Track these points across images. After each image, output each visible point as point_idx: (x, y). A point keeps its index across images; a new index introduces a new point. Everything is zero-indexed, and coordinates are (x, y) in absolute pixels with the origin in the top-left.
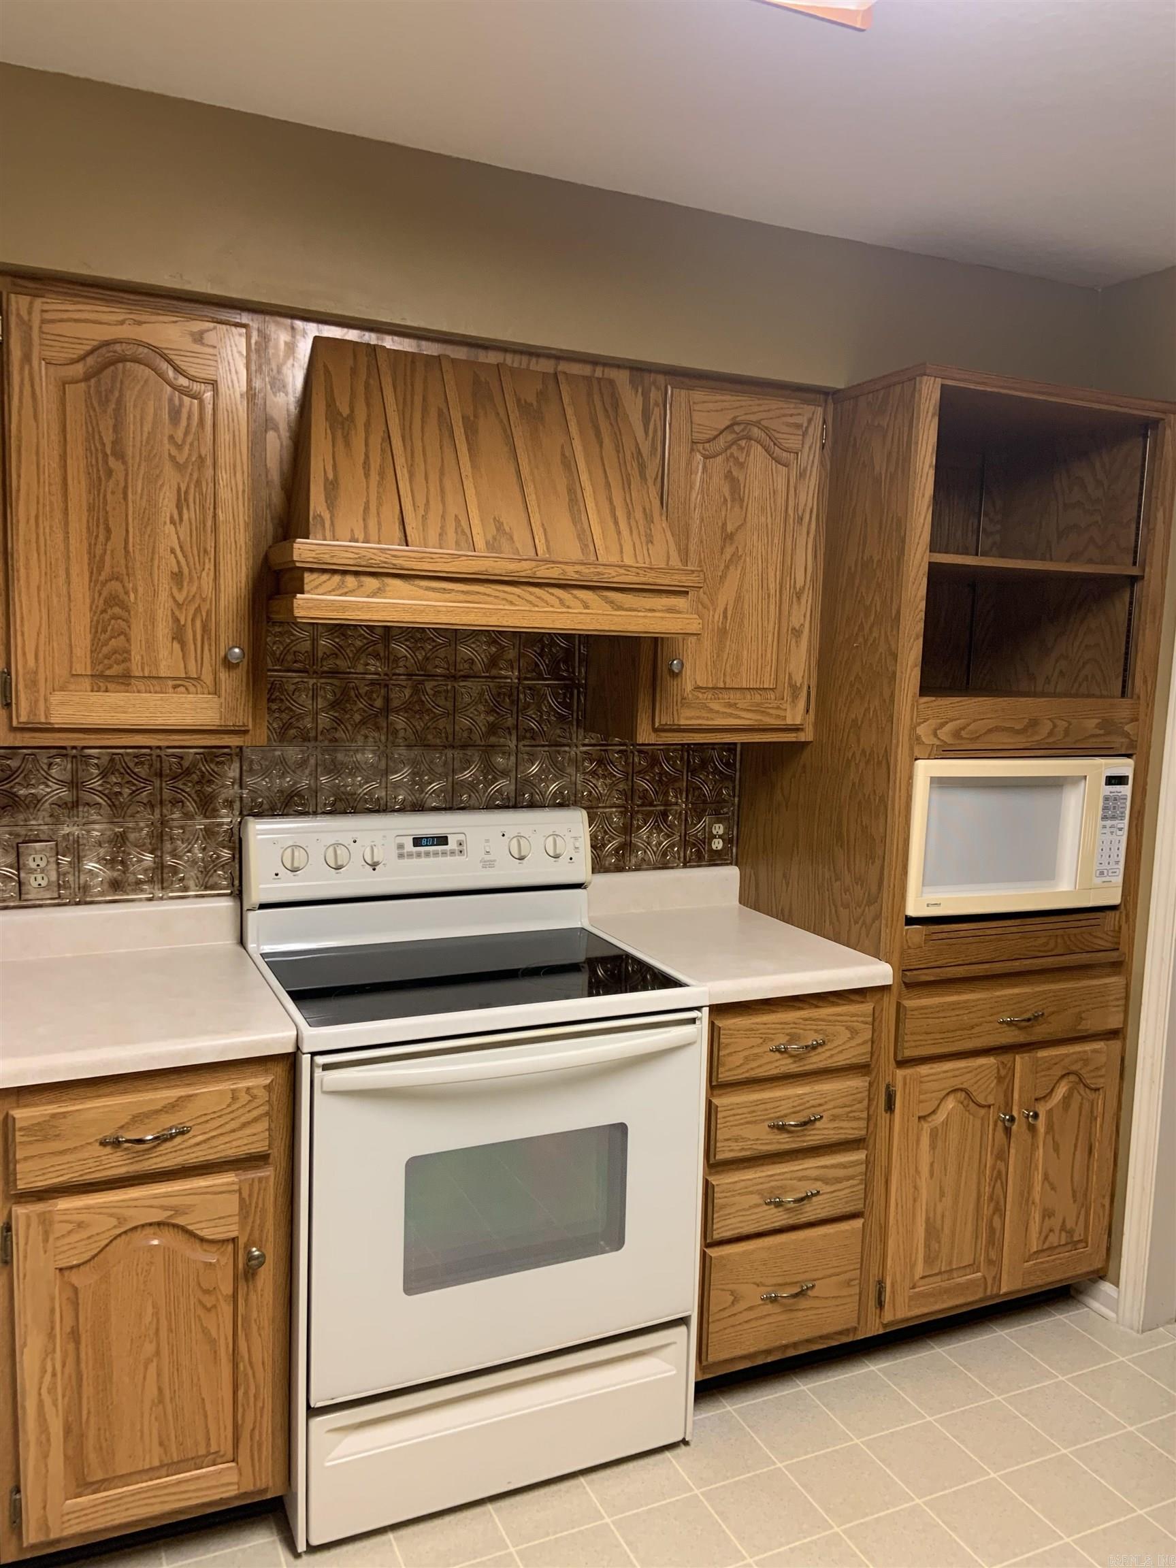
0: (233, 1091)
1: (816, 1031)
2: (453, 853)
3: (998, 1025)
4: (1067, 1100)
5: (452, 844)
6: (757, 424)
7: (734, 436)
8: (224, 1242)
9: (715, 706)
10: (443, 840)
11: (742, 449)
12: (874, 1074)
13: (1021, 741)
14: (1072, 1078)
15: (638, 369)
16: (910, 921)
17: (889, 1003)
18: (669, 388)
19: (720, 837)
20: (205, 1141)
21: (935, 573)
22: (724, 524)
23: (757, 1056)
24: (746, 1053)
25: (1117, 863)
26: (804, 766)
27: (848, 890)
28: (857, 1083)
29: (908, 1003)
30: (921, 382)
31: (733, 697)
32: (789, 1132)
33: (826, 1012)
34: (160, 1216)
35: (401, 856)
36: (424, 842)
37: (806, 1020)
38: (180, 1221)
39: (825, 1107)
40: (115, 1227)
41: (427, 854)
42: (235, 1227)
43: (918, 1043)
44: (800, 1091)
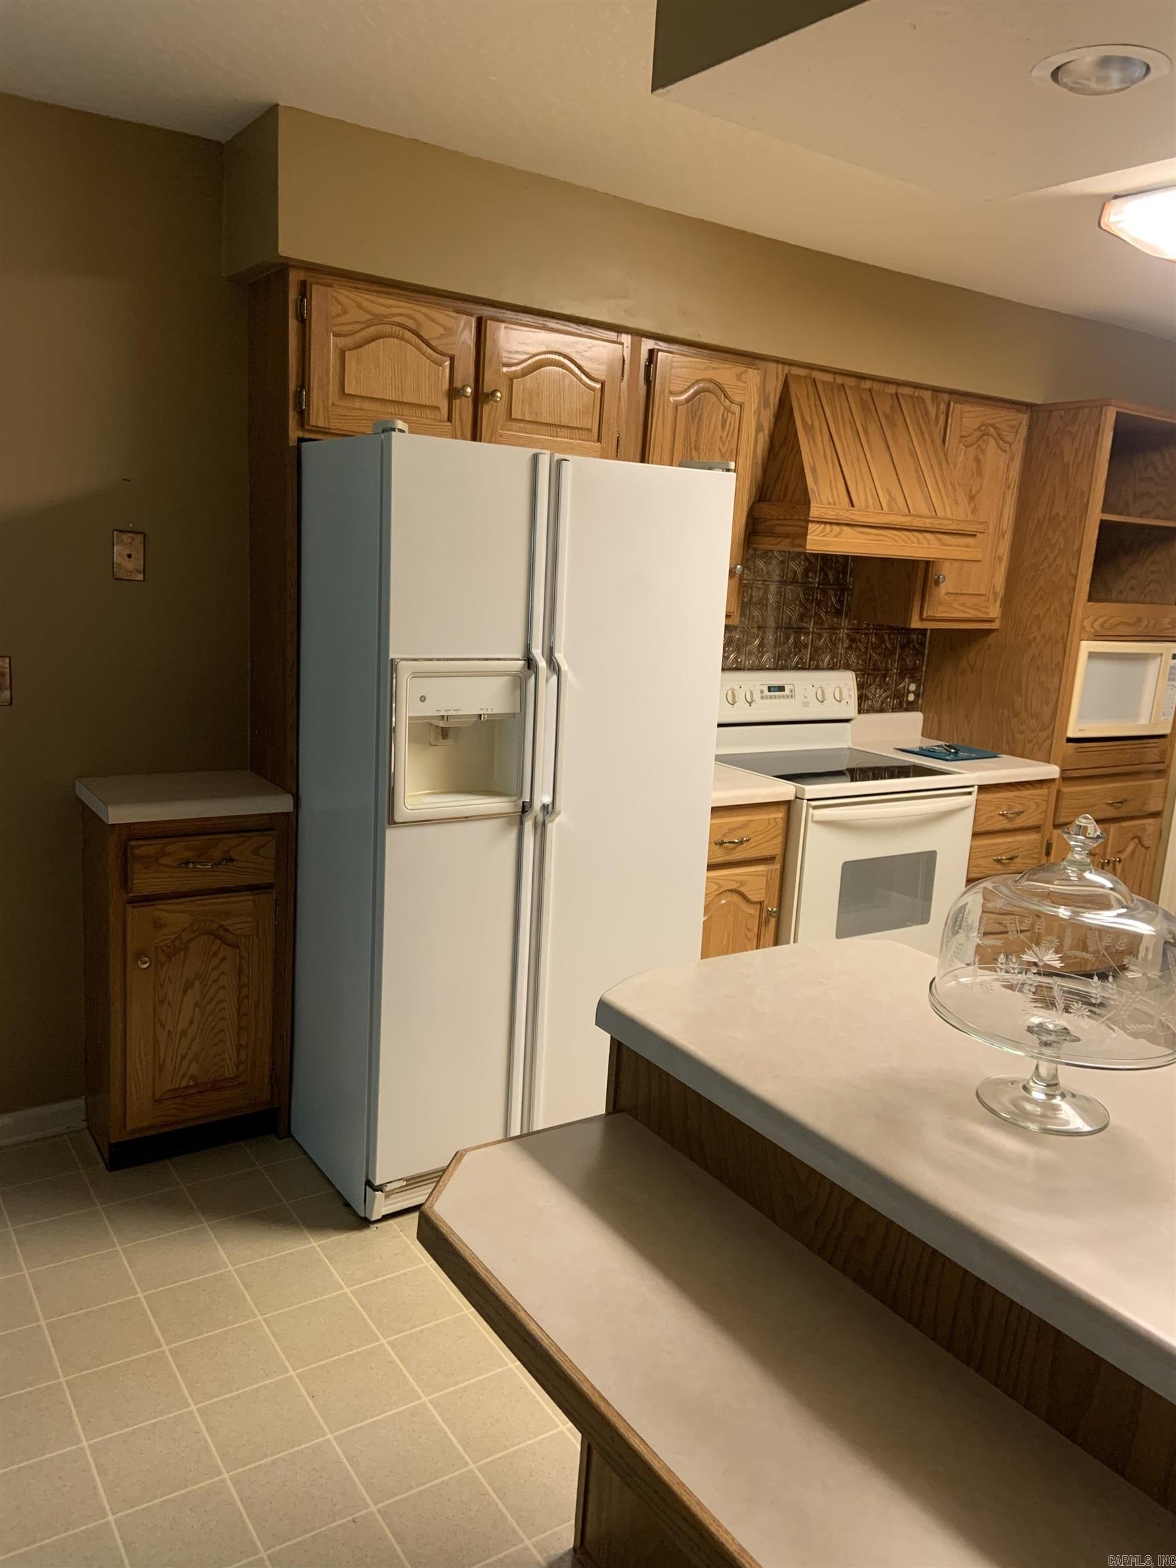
0: (769, 819)
1: (1021, 804)
2: (788, 697)
3: (1105, 805)
4: (1133, 853)
5: (787, 692)
6: (991, 425)
7: (980, 433)
8: (757, 903)
9: (955, 605)
10: (781, 689)
11: (984, 441)
12: (1042, 832)
13: (1131, 631)
14: (1137, 841)
15: (936, 390)
16: (1070, 740)
17: (1054, 788)
18: (952, 404)
19: (913, 692)
20: (755, 846)
21: (1103, 525)
22: (971, 490)
23: (992, 817)
24: (988, 815)
25: (1172, 708)
26: (990, 645)
27: (1025, 723)
28: (1033, 837)
29: (1065, 790)
30: (1107, 409)
31: (962, 599)
32: (1002, 864)
33: (1025, 793)
34: (734, 886)
35: (762, 698)
36: (772, 689)
37: (1016, 797)
38: (742, 889)
39: (1019, 850)
40: (717, 890)
41: (775, 697)
42: (763, 896)
43: (1068, 814)
44: (1009, 840)
